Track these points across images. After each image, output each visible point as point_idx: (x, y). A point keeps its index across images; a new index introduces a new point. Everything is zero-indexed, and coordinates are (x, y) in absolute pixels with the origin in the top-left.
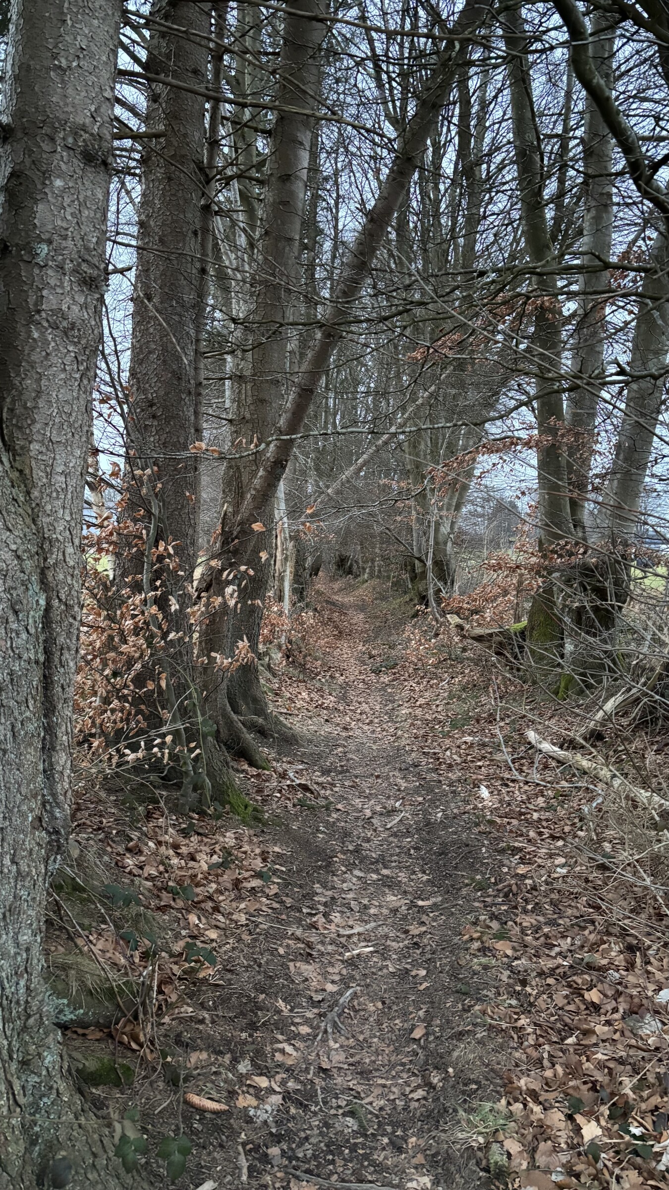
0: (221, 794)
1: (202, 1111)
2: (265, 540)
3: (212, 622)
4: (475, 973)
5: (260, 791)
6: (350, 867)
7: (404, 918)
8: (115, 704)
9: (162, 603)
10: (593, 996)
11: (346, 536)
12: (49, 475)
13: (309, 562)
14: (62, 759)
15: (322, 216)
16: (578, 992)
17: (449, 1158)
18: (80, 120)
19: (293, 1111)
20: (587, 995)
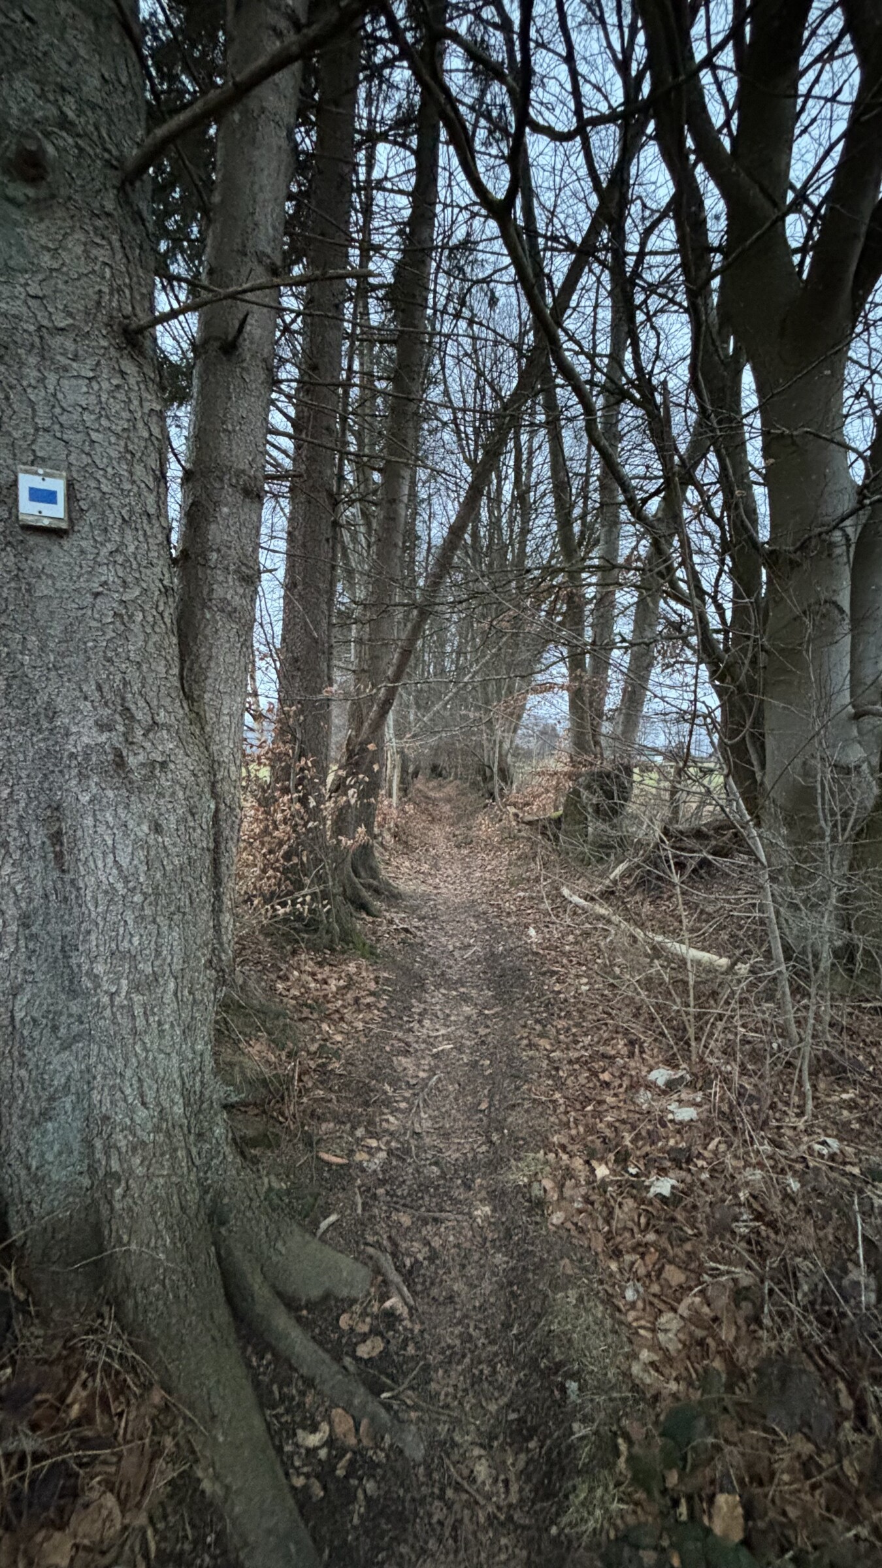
0: (346, 936)
1: (329, 1164)
2: (378, 756)
3: (341, 814)
4: (524, 1062)
5: (374, 933)
6: (438, 987)
7: (475, 1023)
8: (270, 872)
9: (303, 801)
10: (606, 1077)
11: (436, 750)
12: (218, 716)
13: (411, 770)
14: (227, 918)
15: (420, 527)
16: (595, 1074)
17: (503, 1193)
18: (241, 467)
19: (394, 1163)
20: (601, 1076)
